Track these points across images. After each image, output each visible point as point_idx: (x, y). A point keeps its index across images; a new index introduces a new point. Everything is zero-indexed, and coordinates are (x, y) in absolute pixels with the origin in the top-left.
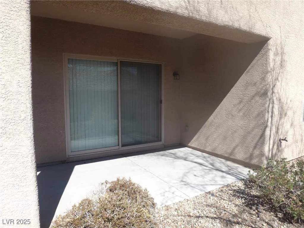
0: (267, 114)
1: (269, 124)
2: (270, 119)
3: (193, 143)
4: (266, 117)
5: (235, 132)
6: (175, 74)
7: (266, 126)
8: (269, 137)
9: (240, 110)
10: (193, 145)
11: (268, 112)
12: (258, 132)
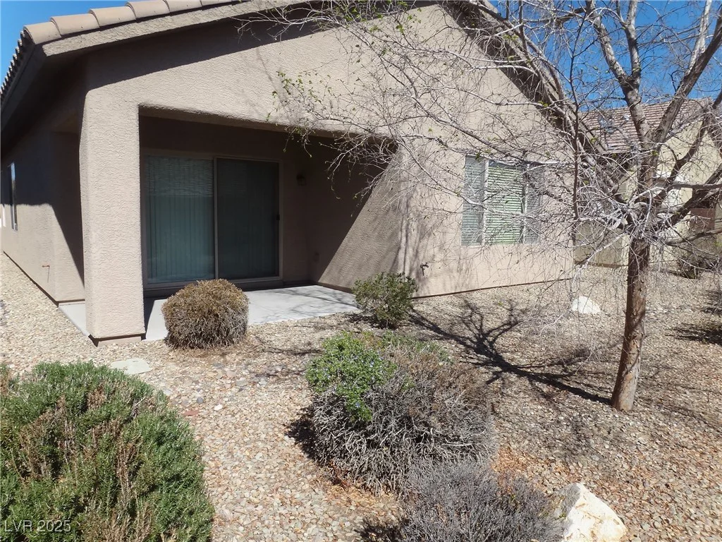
0: (400, 233)
1: (403, 245)
2: (404, 240)
3: (323, 280)
4: (400, 236)
5: (371, 257)
6: (300, 177)
7: (399, 248)
8: (403, 260)
9: (375, 229)
10: (324, 282)
11: (401, 230)
12: (392, 255)
